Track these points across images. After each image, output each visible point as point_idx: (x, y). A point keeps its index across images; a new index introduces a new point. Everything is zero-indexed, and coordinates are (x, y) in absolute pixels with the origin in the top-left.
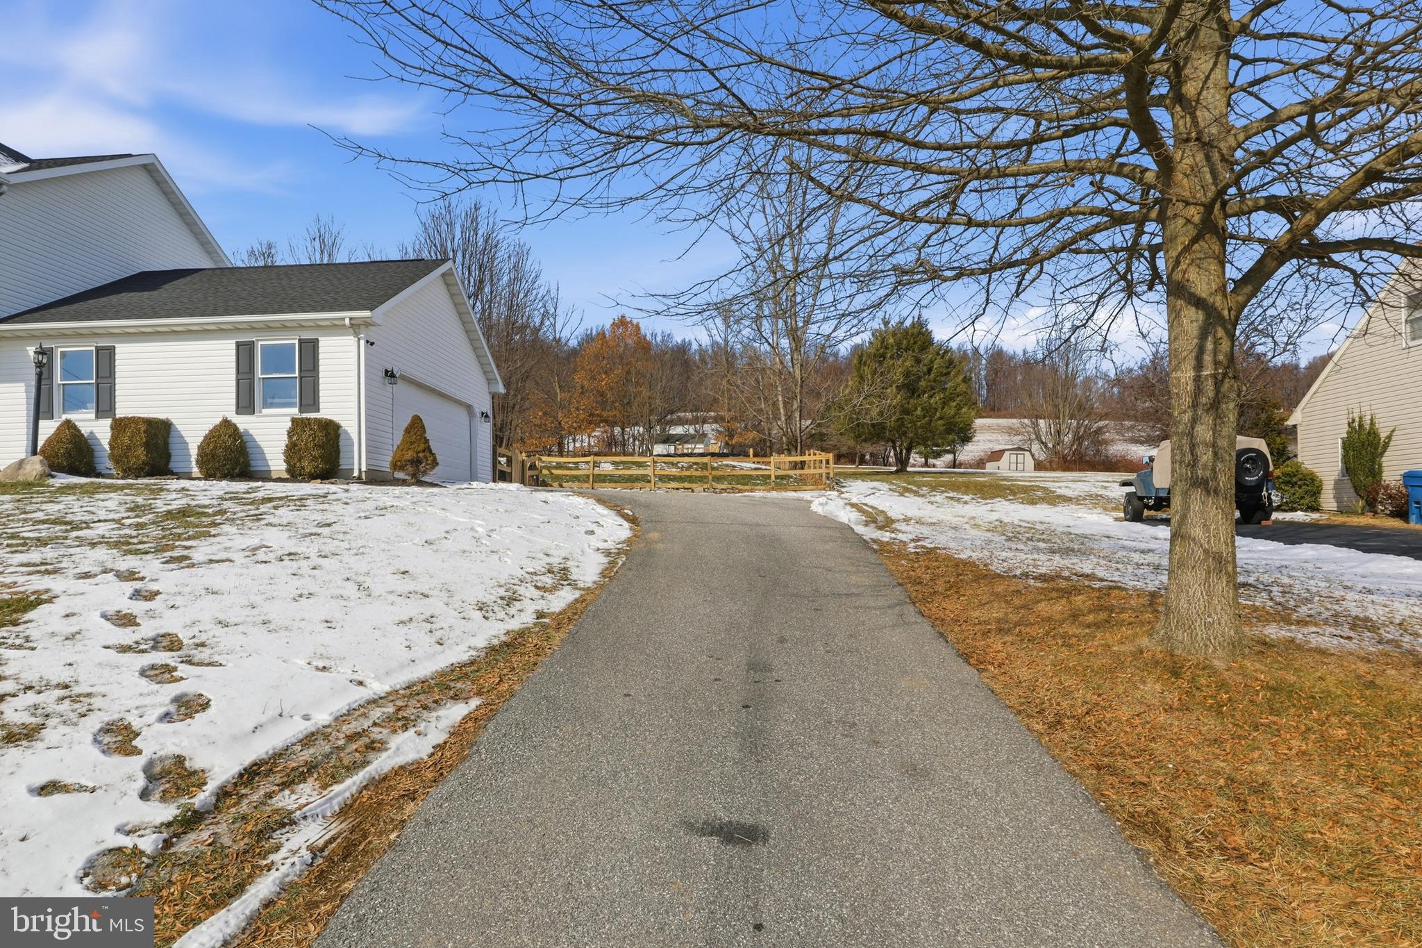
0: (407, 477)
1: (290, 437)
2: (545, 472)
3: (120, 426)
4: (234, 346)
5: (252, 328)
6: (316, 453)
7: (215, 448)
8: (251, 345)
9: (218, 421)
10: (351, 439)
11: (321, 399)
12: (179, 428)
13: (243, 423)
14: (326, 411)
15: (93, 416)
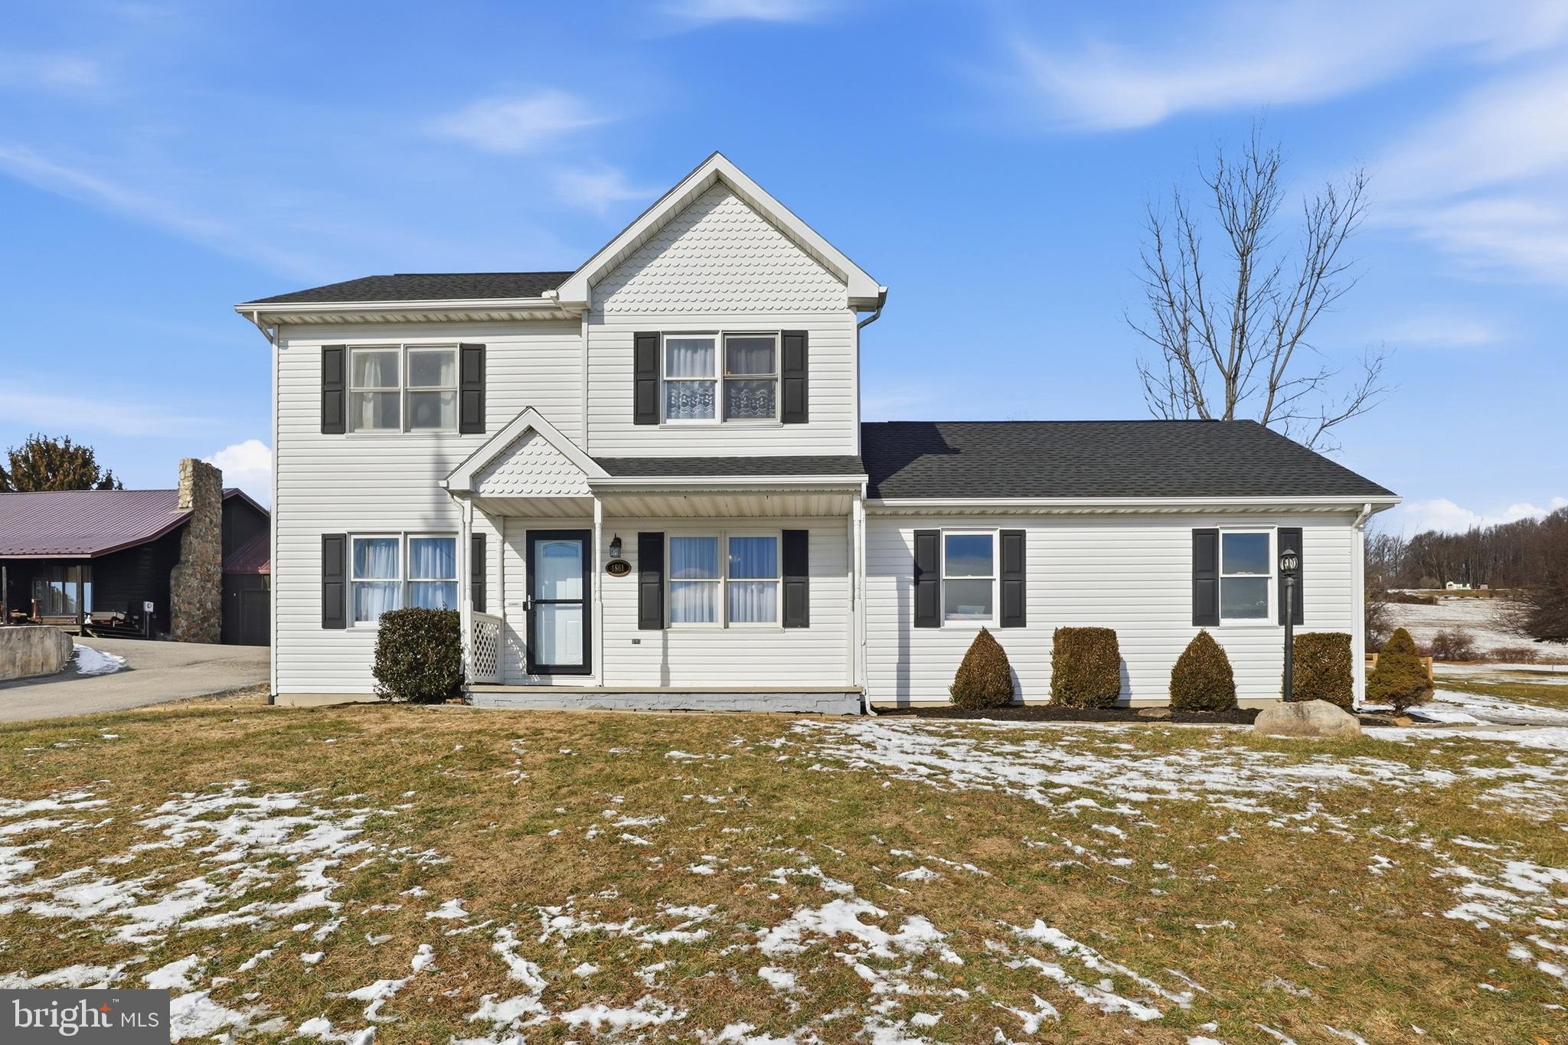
4: (1187, 535)
8: (1214, 534)
11: (1306, 607)
14: (1311, 623)
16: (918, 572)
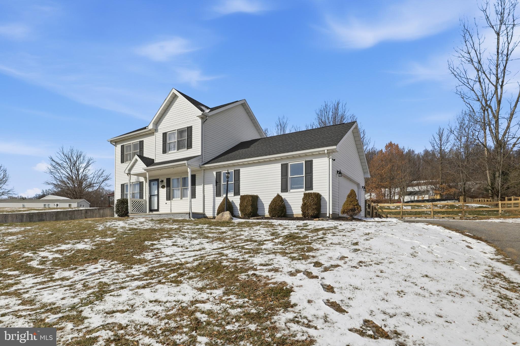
0: (348, 216)
1: (303, 201)
2: (380, 210)
3: (243, 198)
4: (280, 166)
5: (287, 158)
6: (314, 207)
7: (275, 206)
8: (287, 165)
9: (276, 195)
10: (325, 201)
11: (314, 185)
12: (261, 198)
13: (284, 195)
14: (315, 190)
15: (233, 195)
16: (217, 183)
